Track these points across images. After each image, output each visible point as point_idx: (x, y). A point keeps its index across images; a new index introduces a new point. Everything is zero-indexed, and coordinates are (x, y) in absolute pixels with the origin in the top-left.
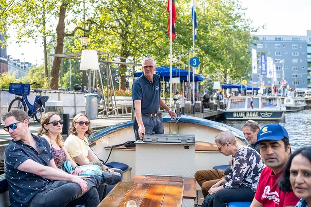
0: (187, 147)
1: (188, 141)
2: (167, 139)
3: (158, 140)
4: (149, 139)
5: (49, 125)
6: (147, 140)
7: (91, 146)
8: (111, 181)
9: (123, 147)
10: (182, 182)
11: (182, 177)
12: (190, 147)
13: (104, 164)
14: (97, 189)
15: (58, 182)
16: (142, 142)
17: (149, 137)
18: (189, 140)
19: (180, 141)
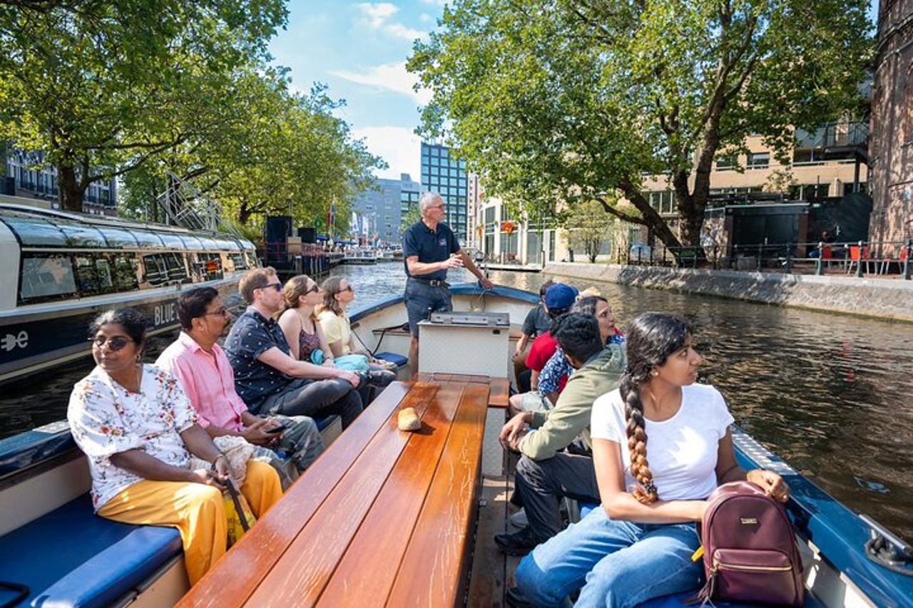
0: (497, 332)
1: (499, 323)
2: (467, 319)
3: (454, 321)
4: (439, 318)
5: (309, 295)
6: (437, 320)
7: (352, 328)
8: (380, 382)
9: (401, 330)
10: (488, 383)
11: (488, 377)
12: (501, 333)
13: (372, 355)
14: (359, 391)
15: (301, 381)
16: (429, 323)
17: (439, 315)
18: (499, 320)
19: (486, 322)
